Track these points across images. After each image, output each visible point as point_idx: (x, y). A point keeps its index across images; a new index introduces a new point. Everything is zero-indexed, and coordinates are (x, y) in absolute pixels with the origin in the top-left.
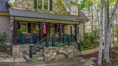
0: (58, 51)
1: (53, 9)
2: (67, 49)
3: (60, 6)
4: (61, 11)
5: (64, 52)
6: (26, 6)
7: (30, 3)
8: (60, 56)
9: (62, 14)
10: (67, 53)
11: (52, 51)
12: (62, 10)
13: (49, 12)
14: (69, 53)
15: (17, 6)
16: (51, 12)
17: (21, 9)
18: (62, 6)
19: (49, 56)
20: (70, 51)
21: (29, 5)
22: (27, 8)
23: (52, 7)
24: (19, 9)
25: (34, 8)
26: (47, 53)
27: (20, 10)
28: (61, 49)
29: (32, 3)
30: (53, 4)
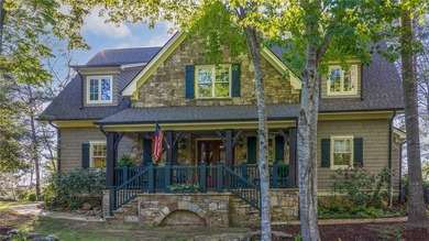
0: (176, 204)
1: (243, 91)
2: (206, 201)
3: (267, 76)
4: (273, 93)
5: (194, 207)
6: (165, 96)
7: (175, 84)
8: (187, 219)
9: (276, 102)
10: (205, 212)
11: (157, 202)
12: (277, 88)
13: (228, 103)
14: (212, 214)
15: (143, 101)
16: (237, 101)
17: (154, 105)
18: (277, 76)
19: (149, 213)
20: (213, 206)
21: (172, 93)
22: (167, 102)
23: (240, 86)
24: (150, 105)
25: (187, 98)
26: (142, 206)
27: (152, 108)
28: (185, 198)
29: (180, 85)
30: (243, 76)
